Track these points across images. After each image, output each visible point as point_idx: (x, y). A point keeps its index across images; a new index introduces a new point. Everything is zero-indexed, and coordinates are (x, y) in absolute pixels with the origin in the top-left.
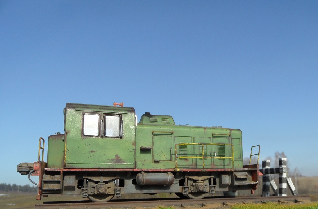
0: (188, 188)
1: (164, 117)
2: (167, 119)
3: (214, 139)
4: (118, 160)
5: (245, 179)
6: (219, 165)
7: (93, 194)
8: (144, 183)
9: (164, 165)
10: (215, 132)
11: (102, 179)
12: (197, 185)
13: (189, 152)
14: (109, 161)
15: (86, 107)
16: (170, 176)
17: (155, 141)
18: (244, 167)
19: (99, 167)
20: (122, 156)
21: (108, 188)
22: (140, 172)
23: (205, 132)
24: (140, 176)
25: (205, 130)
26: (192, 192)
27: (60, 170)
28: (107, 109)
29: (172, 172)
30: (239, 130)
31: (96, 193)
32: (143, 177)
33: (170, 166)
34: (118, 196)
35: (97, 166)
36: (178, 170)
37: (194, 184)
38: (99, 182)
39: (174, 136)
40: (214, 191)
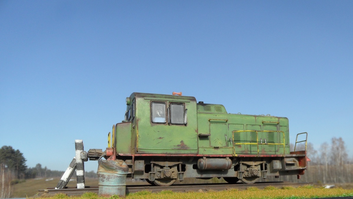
0: (243, 172)
1: (217, 106)
2: (219, 108)
3: (264, 127)
4: (183, 146)
5: (293, 165)
6: (269, 152)
7: (159, 178)
8: (206, 168)
9: (223, 151)
10: (264, 120)
11: (167, 164)
12: (251, 170)
13: (242, 138)
14: (175, 147)
15: (153, 96)
16: (228, 162)
17: (211, 128)
18: (291, 153)
19: (167, 153)
20: (186, 143)
21: (173, 172)
22: (202, 157)
23: (256, 120)
24: (202, 161)
25: (256, 118)
26: (246, 176)
27: (132, 155)
28: (171, 98)
29: (230, 158)
30: (286, 118)
31: (162, 177)
32: (204, 162)
33: (229, 152)
34: (181, 180)
35: (165, 152)
36: (236, 155)
37: (248, 169)
38: (164, 167)
39: (229, 124)
40: (266, 176)
